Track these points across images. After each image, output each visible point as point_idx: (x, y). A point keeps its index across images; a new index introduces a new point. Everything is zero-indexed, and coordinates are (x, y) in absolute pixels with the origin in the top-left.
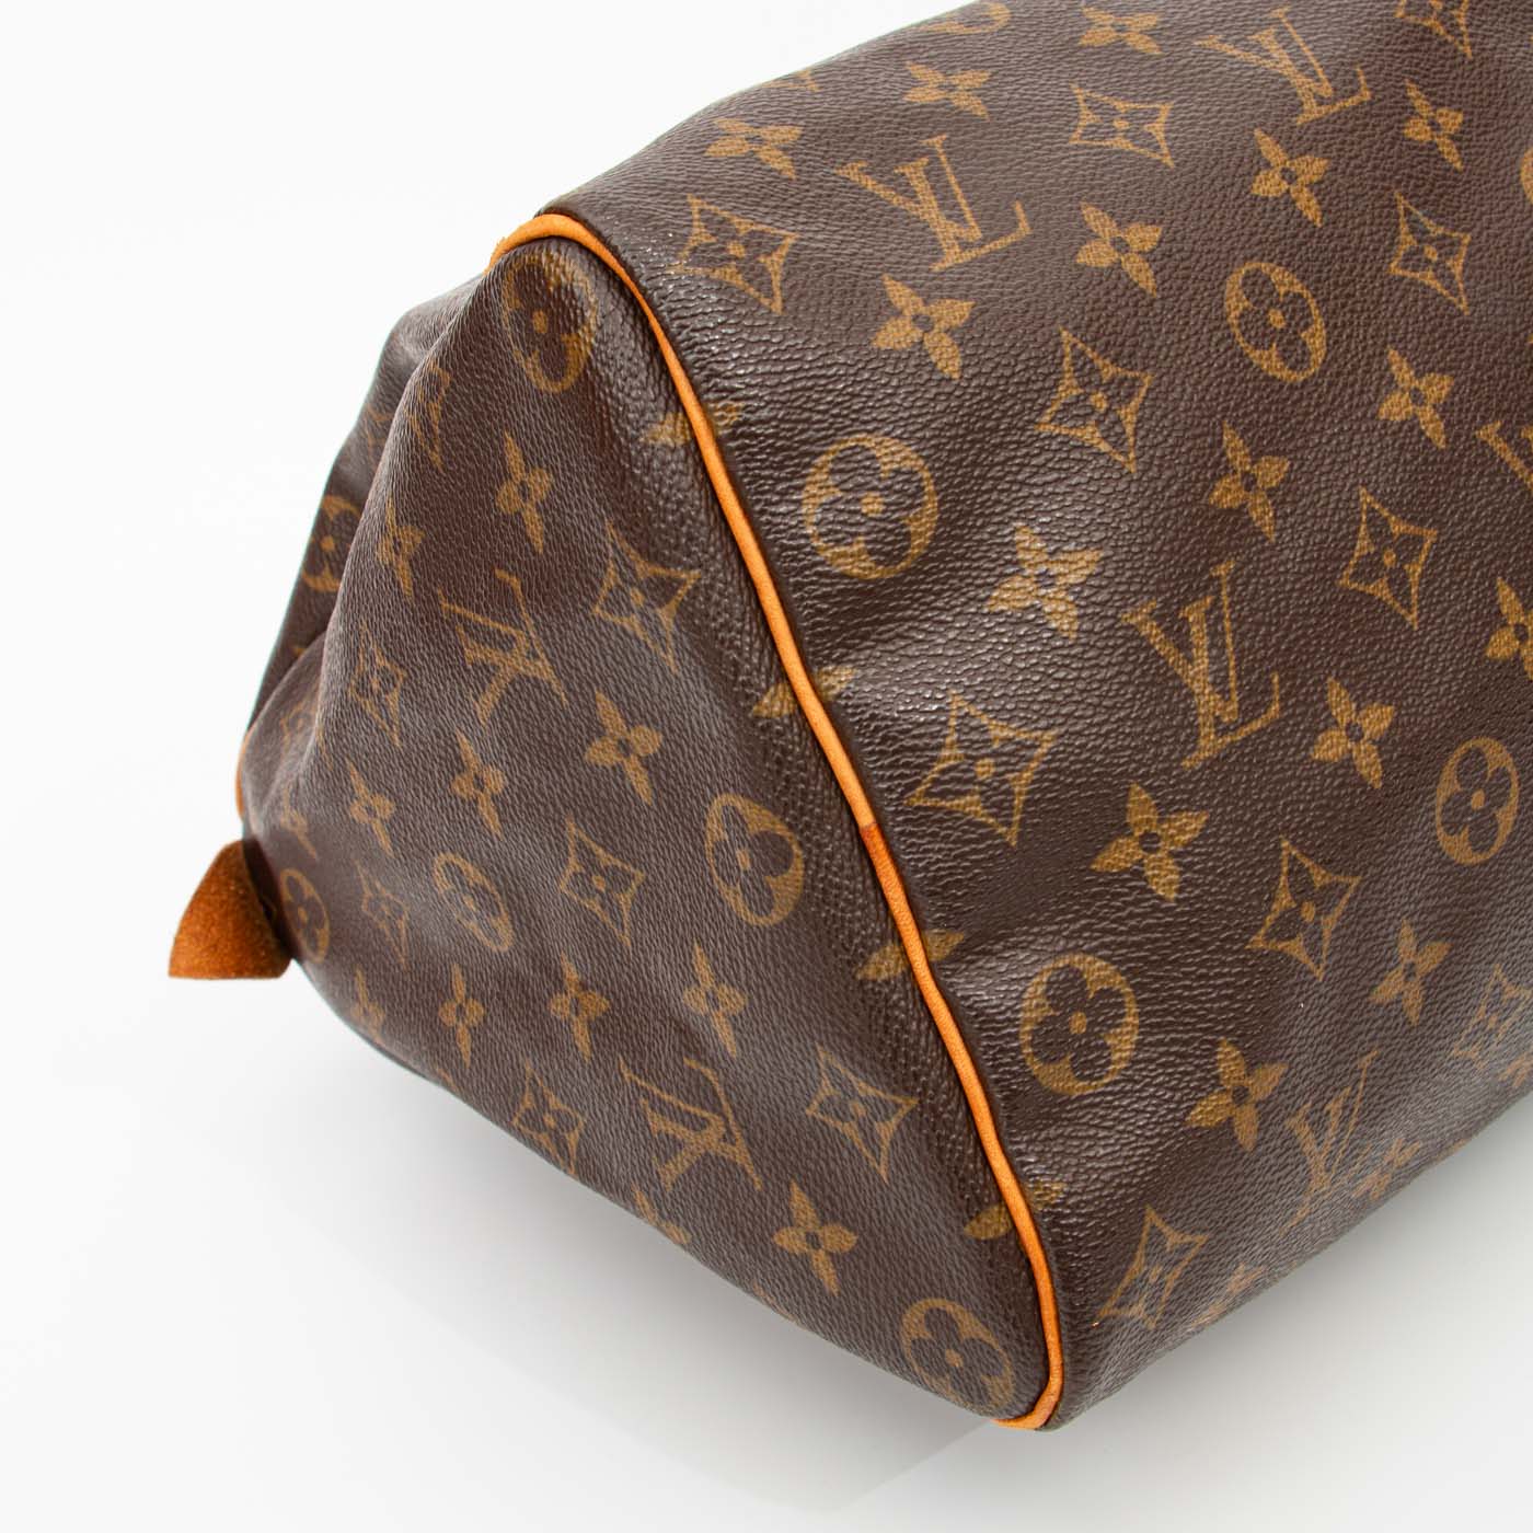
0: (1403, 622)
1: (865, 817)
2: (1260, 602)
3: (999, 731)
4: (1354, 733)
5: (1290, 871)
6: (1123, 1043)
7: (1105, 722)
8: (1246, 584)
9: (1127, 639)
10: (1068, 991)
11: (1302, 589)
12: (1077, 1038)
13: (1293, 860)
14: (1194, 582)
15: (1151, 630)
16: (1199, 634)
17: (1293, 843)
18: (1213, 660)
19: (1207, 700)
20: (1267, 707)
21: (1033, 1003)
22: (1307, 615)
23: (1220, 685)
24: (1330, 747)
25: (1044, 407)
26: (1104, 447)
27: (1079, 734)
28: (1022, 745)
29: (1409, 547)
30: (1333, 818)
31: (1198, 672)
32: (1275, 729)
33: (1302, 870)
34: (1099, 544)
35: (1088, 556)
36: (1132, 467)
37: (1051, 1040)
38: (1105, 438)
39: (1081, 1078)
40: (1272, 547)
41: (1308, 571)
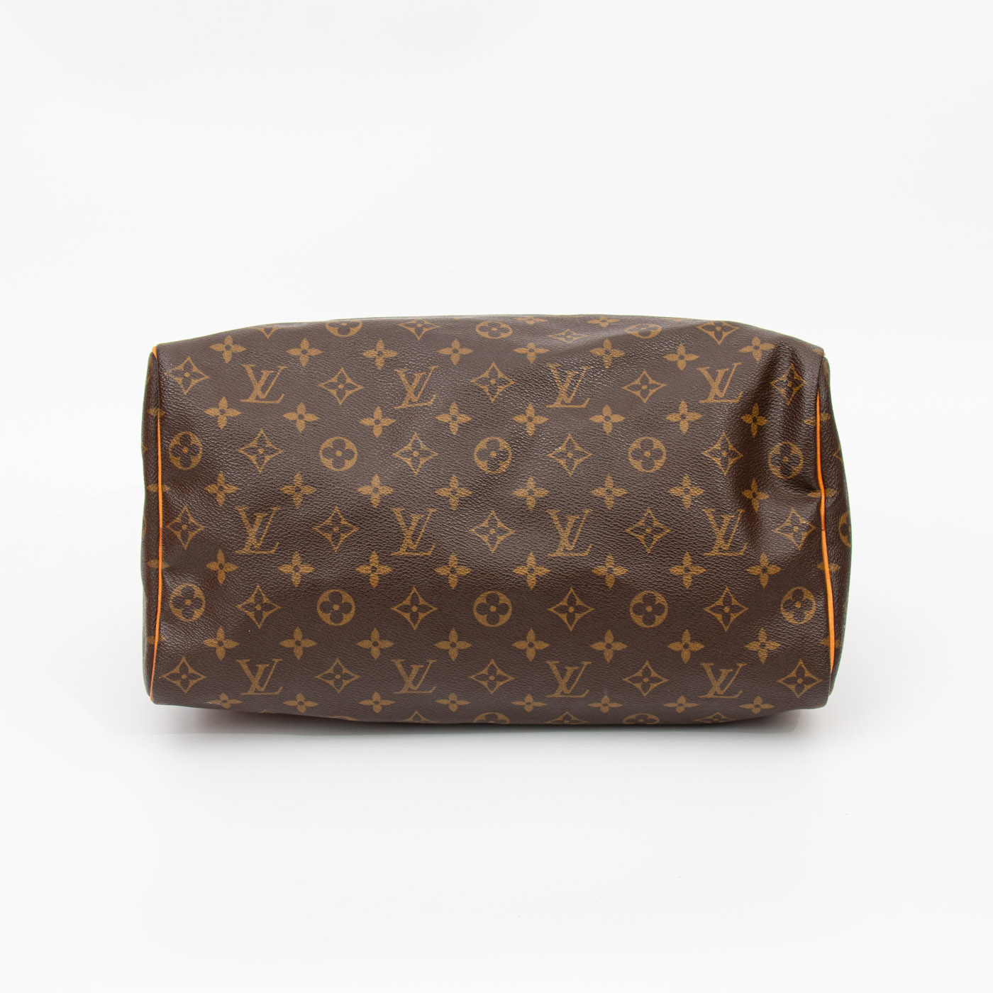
0: (332, 548)
1: (161, 526)
2: (283, 522)
3: (192, 520)
4: (296, 568)
5: (256, 594)
6: (198, 614)
7: (219, 531)
8: (281, 516)
9: (235, 513)
10: (188, 593)
11: (299, 525)
12: (186, 606)
13: (259, 592)
14: (265, 508)
15: (243, 515)
16: (258, 522)
17: (261, 587)
18: (259, 530)
19: (252, 539)
20: (271, 549)
21: (177, 591)
22: (297, 532)
23: (258, 537)
24: (286, 569)
25: (243, 446)
26: (255, 463)
27: (211, 530)
28: (195, 526)
29: (345, 529)
30: (277, 587)
31: (253, 531)
32: (271, 557)
33: (261, 595)
34: (239, 486)
35: (234, 488)
36: (260, 471)
37: (179, 603)
38: (257, 461)
39: (184, 616)
40: (296, 510)
41: (304, 521)
